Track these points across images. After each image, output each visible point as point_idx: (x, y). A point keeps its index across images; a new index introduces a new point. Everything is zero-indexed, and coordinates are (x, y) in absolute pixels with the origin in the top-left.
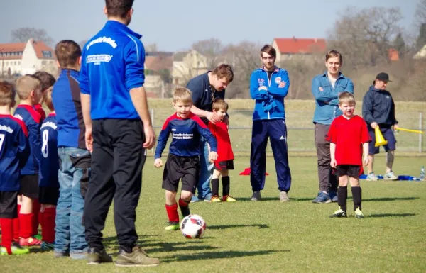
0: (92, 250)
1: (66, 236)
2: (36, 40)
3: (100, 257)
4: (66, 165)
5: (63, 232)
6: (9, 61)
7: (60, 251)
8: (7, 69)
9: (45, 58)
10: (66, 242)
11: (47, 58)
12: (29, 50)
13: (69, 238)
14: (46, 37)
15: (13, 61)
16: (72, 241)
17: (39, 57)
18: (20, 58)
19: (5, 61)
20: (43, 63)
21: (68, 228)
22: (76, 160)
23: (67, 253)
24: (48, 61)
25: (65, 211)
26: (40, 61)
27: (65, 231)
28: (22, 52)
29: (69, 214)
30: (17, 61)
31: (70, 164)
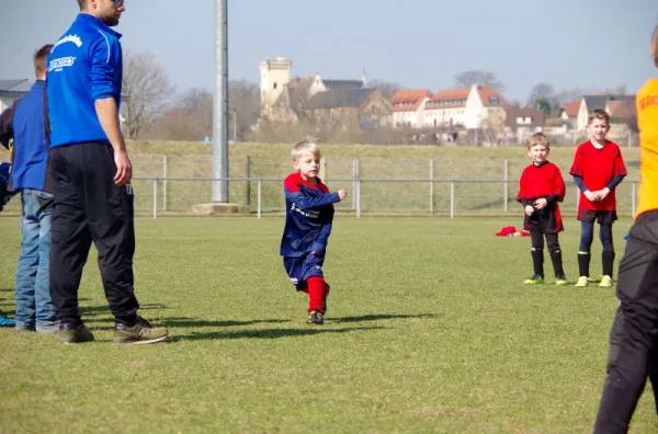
0: (65, 325)
1: (28, 303)
2: (483, 85)
3: (76, 335)
4: (31, 208)
5: (24, 299)
6: (452, 110)
7: (22, 323)
8: (448, 120)
9: (491, 105)
10: (30, 312)
11: (495, 106)
12: (474, 97)
13: (33, 307)
14: (494, 82)
15: (456, 110)
16: (38, 310)
17: (485, 105)
18: (464, 106)
19: (446, 110)
20: (489, 112)
21: (32, 293)
22: (46, 202)
23: (31, 327)
24: (495, 109)
25: (27, 270)
26: (486, 109)
27: (28, 297)
28: (466, 99)
29: (34, 274)
30: (460, 109)
31: (37, 208)
